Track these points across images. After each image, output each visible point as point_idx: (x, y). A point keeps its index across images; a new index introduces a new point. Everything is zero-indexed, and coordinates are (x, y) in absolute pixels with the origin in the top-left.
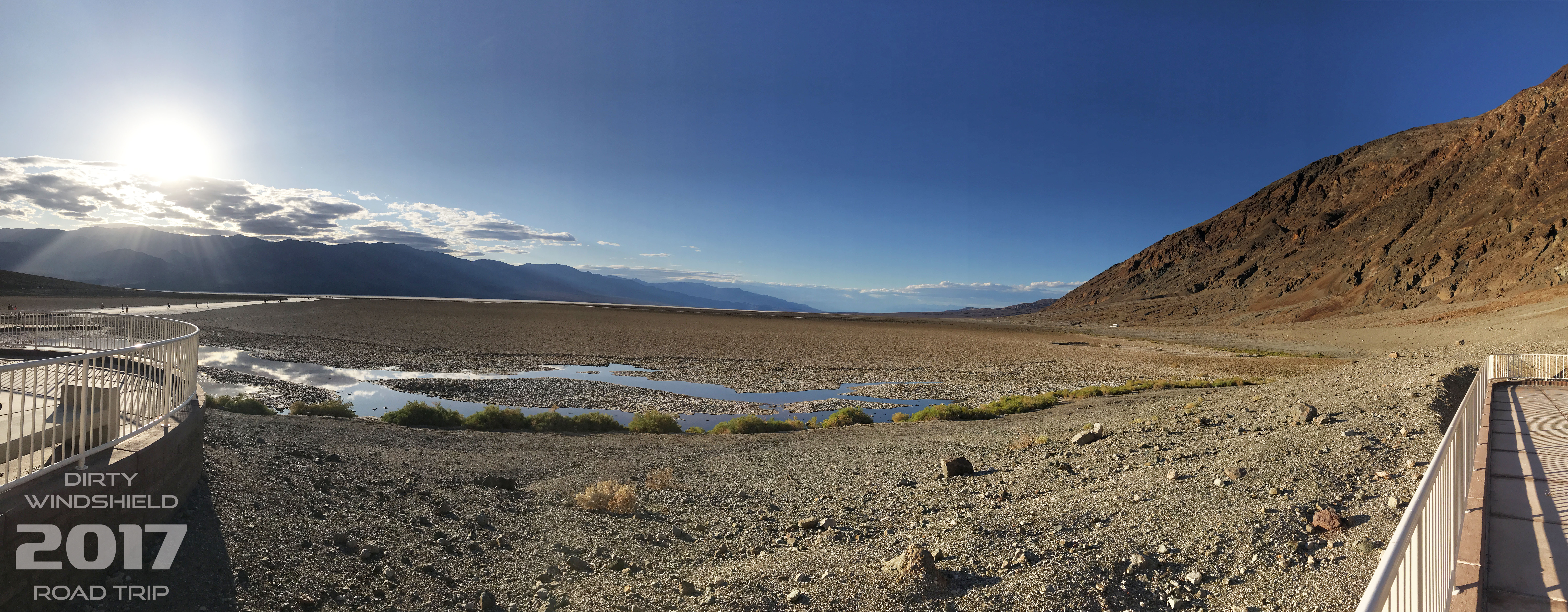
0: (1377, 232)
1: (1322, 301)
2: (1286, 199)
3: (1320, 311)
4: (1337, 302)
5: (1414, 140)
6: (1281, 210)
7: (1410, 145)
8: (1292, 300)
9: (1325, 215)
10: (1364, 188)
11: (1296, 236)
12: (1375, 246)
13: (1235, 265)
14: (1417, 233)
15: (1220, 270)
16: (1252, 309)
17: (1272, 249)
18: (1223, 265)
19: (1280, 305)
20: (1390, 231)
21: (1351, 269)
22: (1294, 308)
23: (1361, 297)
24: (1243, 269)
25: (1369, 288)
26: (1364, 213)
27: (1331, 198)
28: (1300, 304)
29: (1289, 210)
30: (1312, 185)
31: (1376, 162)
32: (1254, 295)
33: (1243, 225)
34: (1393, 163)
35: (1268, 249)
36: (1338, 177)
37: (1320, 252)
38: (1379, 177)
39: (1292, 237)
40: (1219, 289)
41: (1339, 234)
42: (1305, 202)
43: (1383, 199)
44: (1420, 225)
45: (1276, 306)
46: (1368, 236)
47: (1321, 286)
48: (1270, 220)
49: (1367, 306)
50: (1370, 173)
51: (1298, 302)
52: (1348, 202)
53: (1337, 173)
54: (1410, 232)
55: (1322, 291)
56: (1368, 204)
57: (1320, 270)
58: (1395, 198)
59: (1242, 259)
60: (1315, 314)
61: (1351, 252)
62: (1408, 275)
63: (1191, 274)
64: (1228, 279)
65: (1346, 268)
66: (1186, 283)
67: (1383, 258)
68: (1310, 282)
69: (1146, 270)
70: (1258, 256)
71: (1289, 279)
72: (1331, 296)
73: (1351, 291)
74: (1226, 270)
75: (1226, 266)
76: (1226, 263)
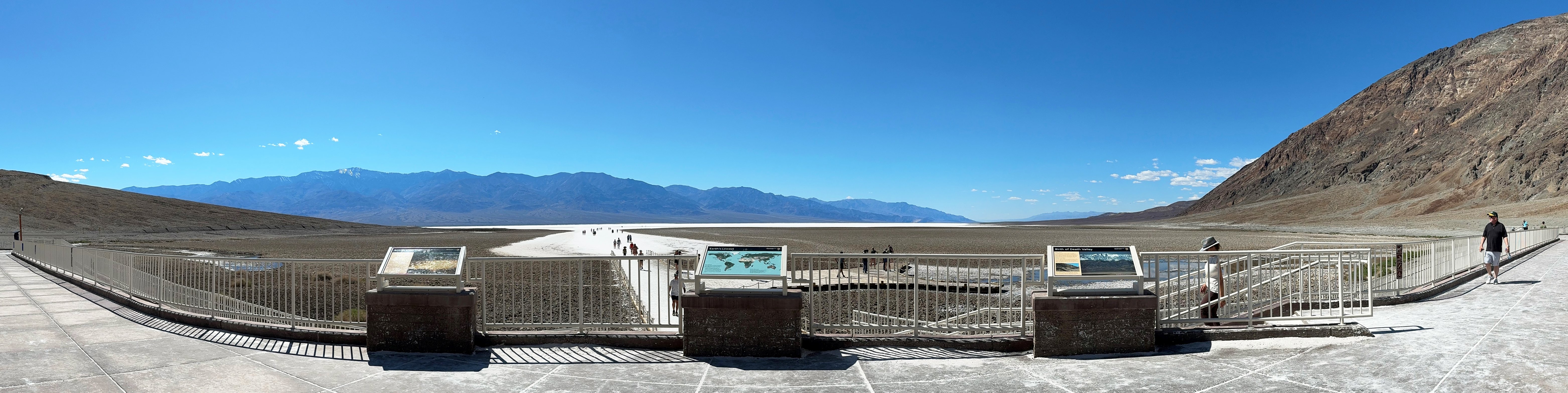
1: (1445, 193)
2: (1402, 92)
3: (1445, 203)
4: (1459, 195)
5: (1523, 34)
6: (1399, 102)
7: (1520, 39)
8: (1417, 193)
9: (1442, 109)
10: (1477, 82)
11: (1416, 131)
12: (1490, 142)
13: (1358, 160)
14: (1528, 130)
15: (1344, 166)
16: (1381, 203)
17: (1393, 144)
18: (1347, 161)
19: (1408, 197)
20: (1504, 127)
21: (1470, 164)
22: (1421, 201)
23: (1480, 190)
24: (1366, 164)
25: (1487, 181)
26: (1479, 109)
27: (1447, 91)
28: (1426, 197)
29: (1407, 103)
30: (1428, 78)
31: (1488, 56)
32: (1380, 189)
33: (1361, 119)
34: (1504, 57)
35: (1390, 143)
36: (1452, 70)
37: (1439, 147)
38: (1491, 71)
39: (1412, 131)
40: (1346, 185)
41: (1457, 130)
42: (1422, 95)
43: (1496, 95)
44: (1531, 122)
45: (1404, 198)
46: (1483, 132)
47: (1442, 180)
48: (1389, 114)
49: (1486, 198)
50: (1482, 67)
51: (1423, 195)
52: (1462, 96)
53: (1452, 66)
54: (1522, 129)
55: (1444, 184)
56: (1482, 100)
57: (1441, 165)
58: (1507, 95)
59: (1364, 154)
60: (1440, 206)
61: (1468, 148)
62: (1521, 170)
63: (1317, 172)
64: (1353, 174)
65: (1465, 163)
66: (1313, 180)
67: (1498, 154)
68: (1432, 175)
69: (1275, 170)
70: (1380, 150)
71: (1412, 173)
72: (1453, 189)
73: (1471, 185)
74: (1349, 166)
75: (1349, 161)
76: (1348, 159)
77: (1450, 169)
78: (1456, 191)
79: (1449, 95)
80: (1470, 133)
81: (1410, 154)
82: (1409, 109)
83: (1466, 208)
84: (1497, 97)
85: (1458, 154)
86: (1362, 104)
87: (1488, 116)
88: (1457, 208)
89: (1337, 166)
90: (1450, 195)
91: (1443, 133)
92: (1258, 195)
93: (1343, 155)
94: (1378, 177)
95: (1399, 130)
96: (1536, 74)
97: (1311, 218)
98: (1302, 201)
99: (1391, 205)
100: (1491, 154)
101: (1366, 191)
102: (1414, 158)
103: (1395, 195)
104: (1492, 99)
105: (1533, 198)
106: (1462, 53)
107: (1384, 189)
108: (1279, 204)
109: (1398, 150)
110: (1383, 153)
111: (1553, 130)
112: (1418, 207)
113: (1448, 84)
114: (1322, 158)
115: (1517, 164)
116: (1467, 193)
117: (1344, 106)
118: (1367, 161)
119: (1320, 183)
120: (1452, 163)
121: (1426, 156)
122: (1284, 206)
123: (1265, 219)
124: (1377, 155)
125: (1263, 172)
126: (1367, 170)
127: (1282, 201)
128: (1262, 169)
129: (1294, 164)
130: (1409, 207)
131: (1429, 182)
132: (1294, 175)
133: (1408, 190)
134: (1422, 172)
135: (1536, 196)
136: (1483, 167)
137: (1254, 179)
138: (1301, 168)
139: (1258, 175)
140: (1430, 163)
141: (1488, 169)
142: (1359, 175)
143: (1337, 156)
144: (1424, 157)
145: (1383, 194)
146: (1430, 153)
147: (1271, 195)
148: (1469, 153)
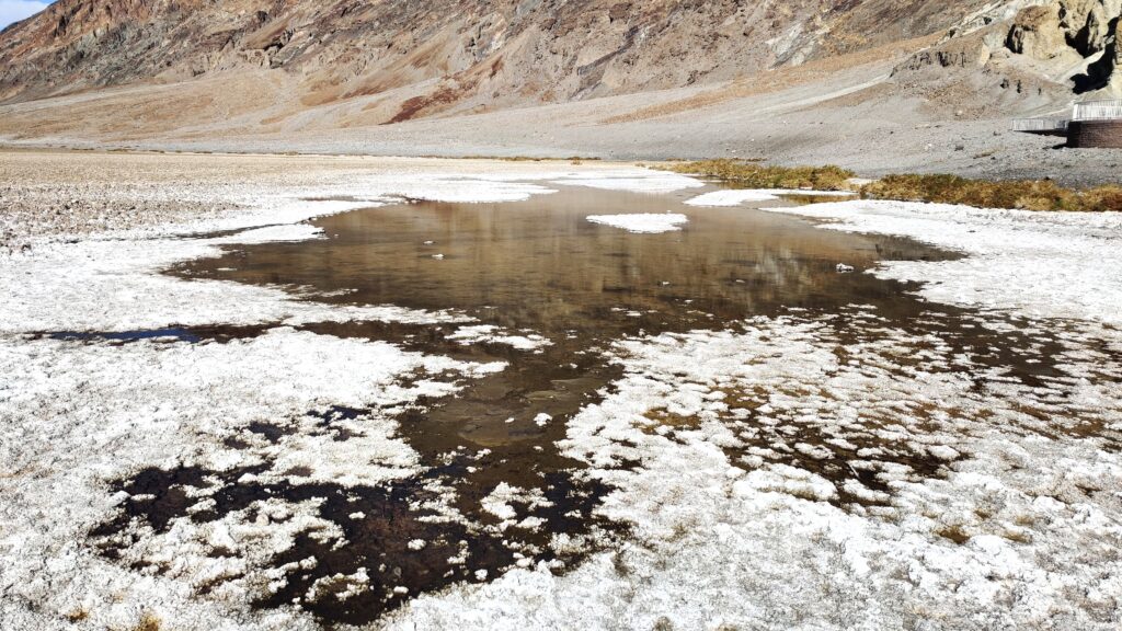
1: (425, 87)
3: (427, 103)
4: (450, 89)
8: (373, 85)
13: (253, 27)
15: (227, 36)
18: (230, 26)
19: (356, 94)
21: (462, 36)
22: (383, 99)
23: (485, 81)
24: (271, 35)
25: (496, 66)
28: (390, 92)
32: (302, 78)
40: (235, 70)
45: (348, 96)
47: (417, 63)
49: (496, 95)
51: (385, 89)
55: (422, 70)
57: (409, 35)
59: (263, 16)
60: (420, 108)
61: (457, 8)
62: (555, 48)
63: (174, 43)
64: (247, 52)
65: (454, 34)
66: (169, 59)
67: (512, 20)
68: (396, 55)
69: (84, 36)
70: (294, 11)
71: (358, 50)
72: (436, 79)
73: (468, 72)
74: (237, 36)
75: (237, 27)
76: (234, 22)
77: (428, 45)
78: (444, 82)
81: (349, 19)
83: (466, 112)
85: (440, 18)
88: (451, 112)
89: (214, 35)
90: (433, 89)
92: (52, 84)
93: (223, 16)
94: (293, 57)
97: (184, 130)
98: (156, 97)
99: (330, 107)
100: (498, 19)
101: (275, 81)
102: (359, 26)
103: (332, 90)
105: (579, 97)
107: (309, 79)
108: (108, 102)
109: (327, 11)
110: (300, 16)
112: (379, 109)
114: (183, 19)
115: (545, 36)
116: (463, 87)
118: (270, 27)
119: (183, 65)
120: (430, 33)
121: (381, 23)
122: (123, 106)
123: (89, 130)
124: (288, 19)
125: (57, 38)
126: (272, 45)
127: (115, 97)
128: (56, 33)
129: (123, 27)
130: (364, 109)
131: (391, 66)
132: (127, 47)
133: (354, 82)
134: (377, 50)
135: (583, 92)
136: (486, 42)
137: (37, 52)
138: (140, 34)
139: (47, 44)
140: (388, 35)
141: (495, 46)
142: (258, 54)
143: (209, 17)
144: (377, 24)
145: (309, 88)
146: (390, 17)
147: (84, 85)
148: (459, 17)
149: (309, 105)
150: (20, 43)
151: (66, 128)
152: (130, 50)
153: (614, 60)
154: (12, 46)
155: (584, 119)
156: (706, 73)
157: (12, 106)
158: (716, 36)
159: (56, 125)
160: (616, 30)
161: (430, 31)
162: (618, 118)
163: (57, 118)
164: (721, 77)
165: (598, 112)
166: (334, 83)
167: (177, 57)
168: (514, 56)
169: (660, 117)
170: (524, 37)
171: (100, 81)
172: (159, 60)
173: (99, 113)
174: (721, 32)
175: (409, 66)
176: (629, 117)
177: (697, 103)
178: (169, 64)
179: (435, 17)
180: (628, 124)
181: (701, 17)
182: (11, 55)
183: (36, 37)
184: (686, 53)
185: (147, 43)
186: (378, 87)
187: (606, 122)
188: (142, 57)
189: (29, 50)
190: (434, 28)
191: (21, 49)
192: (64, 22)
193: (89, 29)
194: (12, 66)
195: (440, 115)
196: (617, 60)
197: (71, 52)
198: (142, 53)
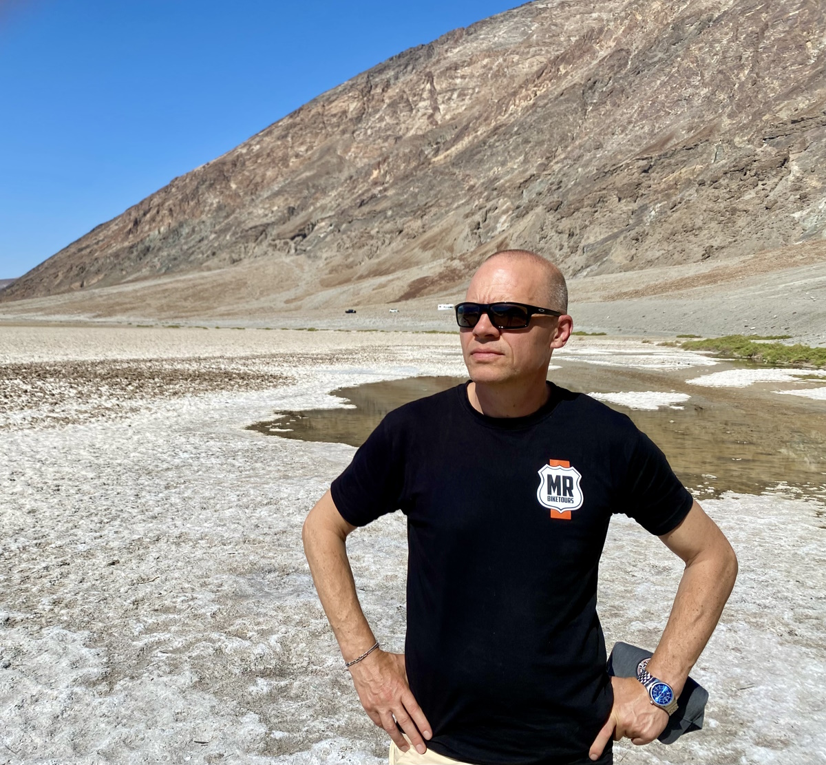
0: (503, 164)
1: (431, 268)
2: (349, 116)
3: (433, 283)
4: (455, 269)
5: (546, 15)
6: (344, 132)
7: (542, 25)
8: (384, 267)
9: (415, 137)
10: (472, 94)
11: (375, 173)
12: (503, 185)
13: (283, 220)
14: (568, 164)
15: (261, 228)
16: (326, 284)
17: (339, 194)
18: (265, 220)
19: (368, 276)
20: (526, 161)
21: (469, 220)
22: (392, 280)
24: (297, 226)
26: (481, 134)
27: (422, 111)
28: (399, 274)
29: (357, 133)
30: (391, 92)
31: (490, 53)
32: (321, 263)
33: (285, 159)
34: (517, 54)
35: (333, 193)
36: (430, 77)
37: (415, 196)
38: (496, 76)
39: (368, 174)
40: (266, 258)
41: (445, 168)
42: (381, 119)
43: (509, 112)
44: (572, 151)
45: (361, 277)
46: (490, 169)
47: (425, 247)
48: (329, 149)
50: (481, 71)
51: (394, 271)
52: (448, 117)
53: (430, 72)
54: (557, 163)
55: (428, 254)
56: (485, 120)
57: (419, 223)
58: (528, 111)
59: (292, 211)
60: (425, 287)
61: (465, 195)
62: (560, 228)
63: (219, 237)
64: (277, 242)
65: (460, 219)
66: (214, 250)
67: (517, 203)
68: (405, 240)
69: (151, 233)
70: (318, 205)
71: (372, 237)
72: (442, 261)
73: (473, 253)
74: (270, 229)
75: (269, 221)
76: (268, 217)
77: (436, 230)
78: (449, 263)
79: (426, 117)
80: (468, 172)
81: (366, 209)
82: (361, 141)
84: (511, 114)
85: (448, 205)
86: (285, 136)
87: (497, 144)
88: (455, 290)
89: (251, 228)
90: (439, 270)
91: (420, 174)
92: (124, 273)
93: (259, 213)
94: (316, 245)
95: (345, 174)
96: (575, 75)
97: (223, 309)
98: (202, 281)
99: (345, 287)
100: (504, 203)
101: (300, 266)
102: (374, 215)
103: (346, 273)
104: (502, 118)
105: (585, 273)
106: (447, 51)
107: (327, 264)
108: (165, 287)
109: (347, 203)
110: (323, 208)
111: (613, 162)
112: (388, 290)
113: (425, 100)
114: (227, 216)
115: (551, 217)
116: (468, 267)
117: (258, 139)
118: (298, 220)
119: (225, 255)
120: (438, 219)
121: (393, 211)
122: (176, 290)
123: (149, 310)
124: (313, 211)
125: (131, 236)
126: (298, 235)
127: (171, 283)
128: (130, 231)
129: (181, 225)
130: (374, 290)
131: (401, 251)
132: (183, 241)
133: (367, 265)
134: (388, 236)
135: (588, 269)
136: (492, 224)
137: (116, 247)
138: (193, 231)
139: (123, 240)
140: (400, 221)
141: (500, 228)
142: (286, 243)
143: (249, 214)
144: (390, 213)
145: (327, 271)
146: (401, 205)
147: (148, 273)
148: (467, 203)
149: (327, 286)
150: (103, 240)
151: (133, 309)
152: (186, 243)
153: (621, 238)
154: (97, 243)
155: (590, 294)
156: (722, 248)
157: (94, 291)
158: (734, 211)
159: (125, 306)
160: (625, 209)
161: (438, 217)
162: (625, 294)
163: (127, 300)
164: (740, 252)
165: (604, 289)
166: (350, 266)
167: (220, 248)
168: (519, 237)
169: (670, 293)
170: (530, 218)
171: (160, 269)
172: (207, 251)
173: (158, 296)
174: (741, 206)
175: (416, 250)
176: (637, 293)
177: (712, 278)
178: (214, 254)
179: (443, 204)
180: (635, 300)
181: (717, 192)
182: (96, 250)
183: (114, 237)
184: (700, 228)
185: (198, 238)
186: (388, 269)
187: (612, 298)
188: (193, 249)
189: (109, 246)
190: (442, 214)
191: (104, 245)
192: (136, 223)
193: (155, 227)
194: (96, 259)
195: (445, 293)
196: (625, 237)
197: (140, 247)
198: (194, 246)
